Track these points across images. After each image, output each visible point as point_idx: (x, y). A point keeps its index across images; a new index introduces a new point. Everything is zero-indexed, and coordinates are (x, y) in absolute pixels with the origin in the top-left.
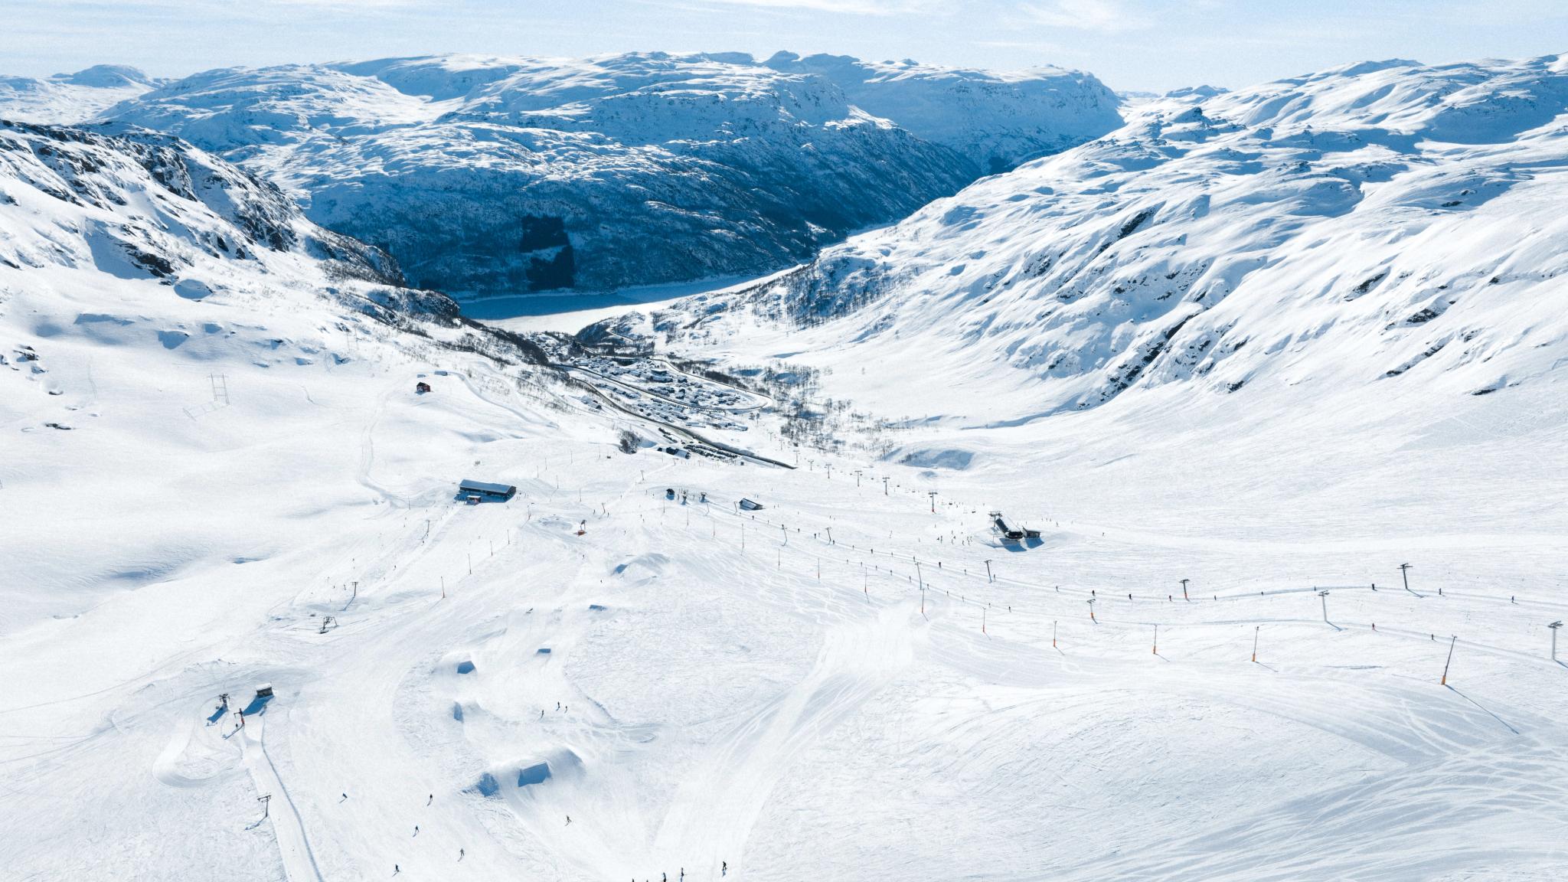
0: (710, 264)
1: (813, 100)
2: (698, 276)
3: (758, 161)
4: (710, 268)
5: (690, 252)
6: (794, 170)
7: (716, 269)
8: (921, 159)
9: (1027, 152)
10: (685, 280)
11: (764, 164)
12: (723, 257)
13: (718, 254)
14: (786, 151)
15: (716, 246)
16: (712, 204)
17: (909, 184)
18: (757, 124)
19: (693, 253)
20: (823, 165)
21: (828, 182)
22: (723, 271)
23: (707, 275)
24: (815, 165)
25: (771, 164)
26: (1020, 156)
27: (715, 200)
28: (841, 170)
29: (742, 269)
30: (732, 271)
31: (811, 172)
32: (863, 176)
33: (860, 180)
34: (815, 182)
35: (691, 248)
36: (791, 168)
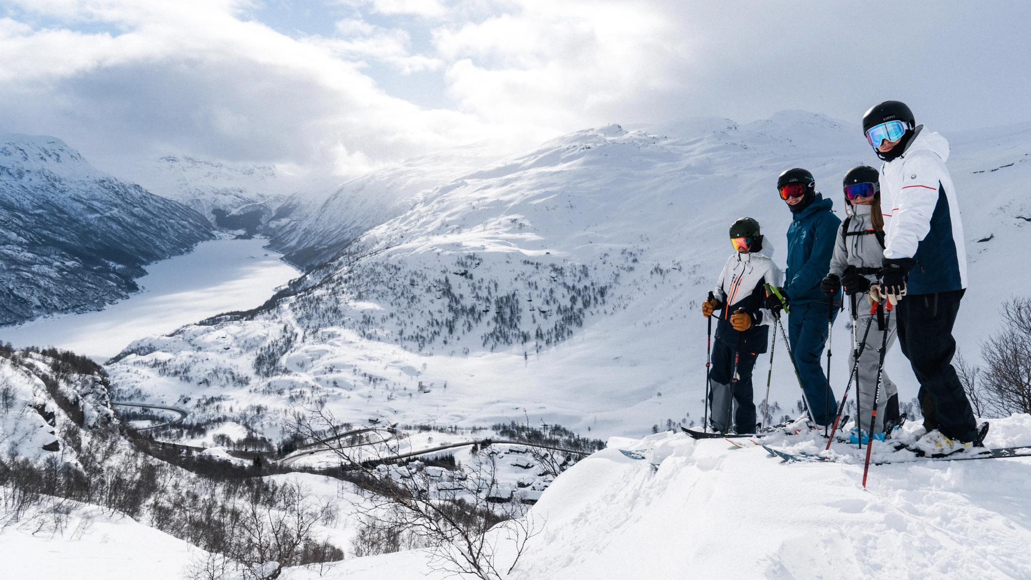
0: (39, 304)
1: (54, 157)
2: (28, 318)
3: (26, 204)
4: (38, 307)
5: (11, 291)
6: (65, 213)
7: (47, 308)
8: (162, 209)
9: (240, 206)
10: (14, 323)
11: (34, 206)
12: (53, 294)
13: (46, 290)
14: (49, 196)
15: (42, 283)
16: (10, 240)
17: (167, 227)
18: (11, 171)
19: (15, 292)
20: (92, 210)
21: (102, 224)
22: (56, 309)
23: (38, 316)
24: (83, 209)
25: (40, 207)
26: (236, 208)
27: (13, 236)
28: (108, 214)
29: (78, 306)
30: (67, 309)
31: (81, 215)
32: (129, 220)
33: (127, 223)
34: (89, 224)
35: (11, 287)
36: (61, 211)
